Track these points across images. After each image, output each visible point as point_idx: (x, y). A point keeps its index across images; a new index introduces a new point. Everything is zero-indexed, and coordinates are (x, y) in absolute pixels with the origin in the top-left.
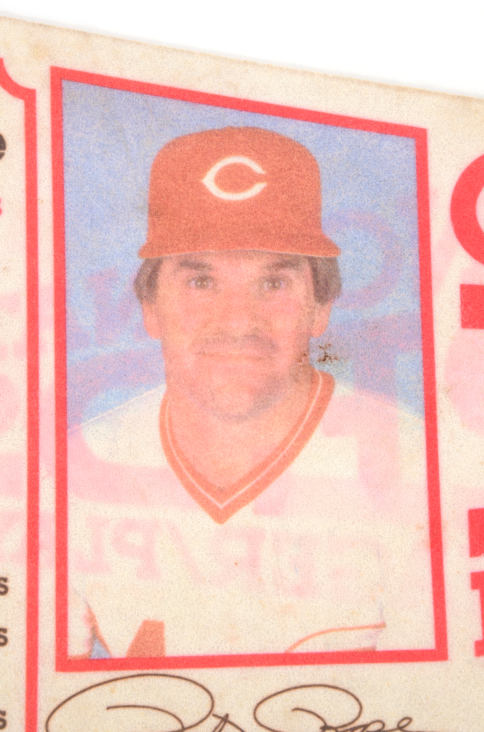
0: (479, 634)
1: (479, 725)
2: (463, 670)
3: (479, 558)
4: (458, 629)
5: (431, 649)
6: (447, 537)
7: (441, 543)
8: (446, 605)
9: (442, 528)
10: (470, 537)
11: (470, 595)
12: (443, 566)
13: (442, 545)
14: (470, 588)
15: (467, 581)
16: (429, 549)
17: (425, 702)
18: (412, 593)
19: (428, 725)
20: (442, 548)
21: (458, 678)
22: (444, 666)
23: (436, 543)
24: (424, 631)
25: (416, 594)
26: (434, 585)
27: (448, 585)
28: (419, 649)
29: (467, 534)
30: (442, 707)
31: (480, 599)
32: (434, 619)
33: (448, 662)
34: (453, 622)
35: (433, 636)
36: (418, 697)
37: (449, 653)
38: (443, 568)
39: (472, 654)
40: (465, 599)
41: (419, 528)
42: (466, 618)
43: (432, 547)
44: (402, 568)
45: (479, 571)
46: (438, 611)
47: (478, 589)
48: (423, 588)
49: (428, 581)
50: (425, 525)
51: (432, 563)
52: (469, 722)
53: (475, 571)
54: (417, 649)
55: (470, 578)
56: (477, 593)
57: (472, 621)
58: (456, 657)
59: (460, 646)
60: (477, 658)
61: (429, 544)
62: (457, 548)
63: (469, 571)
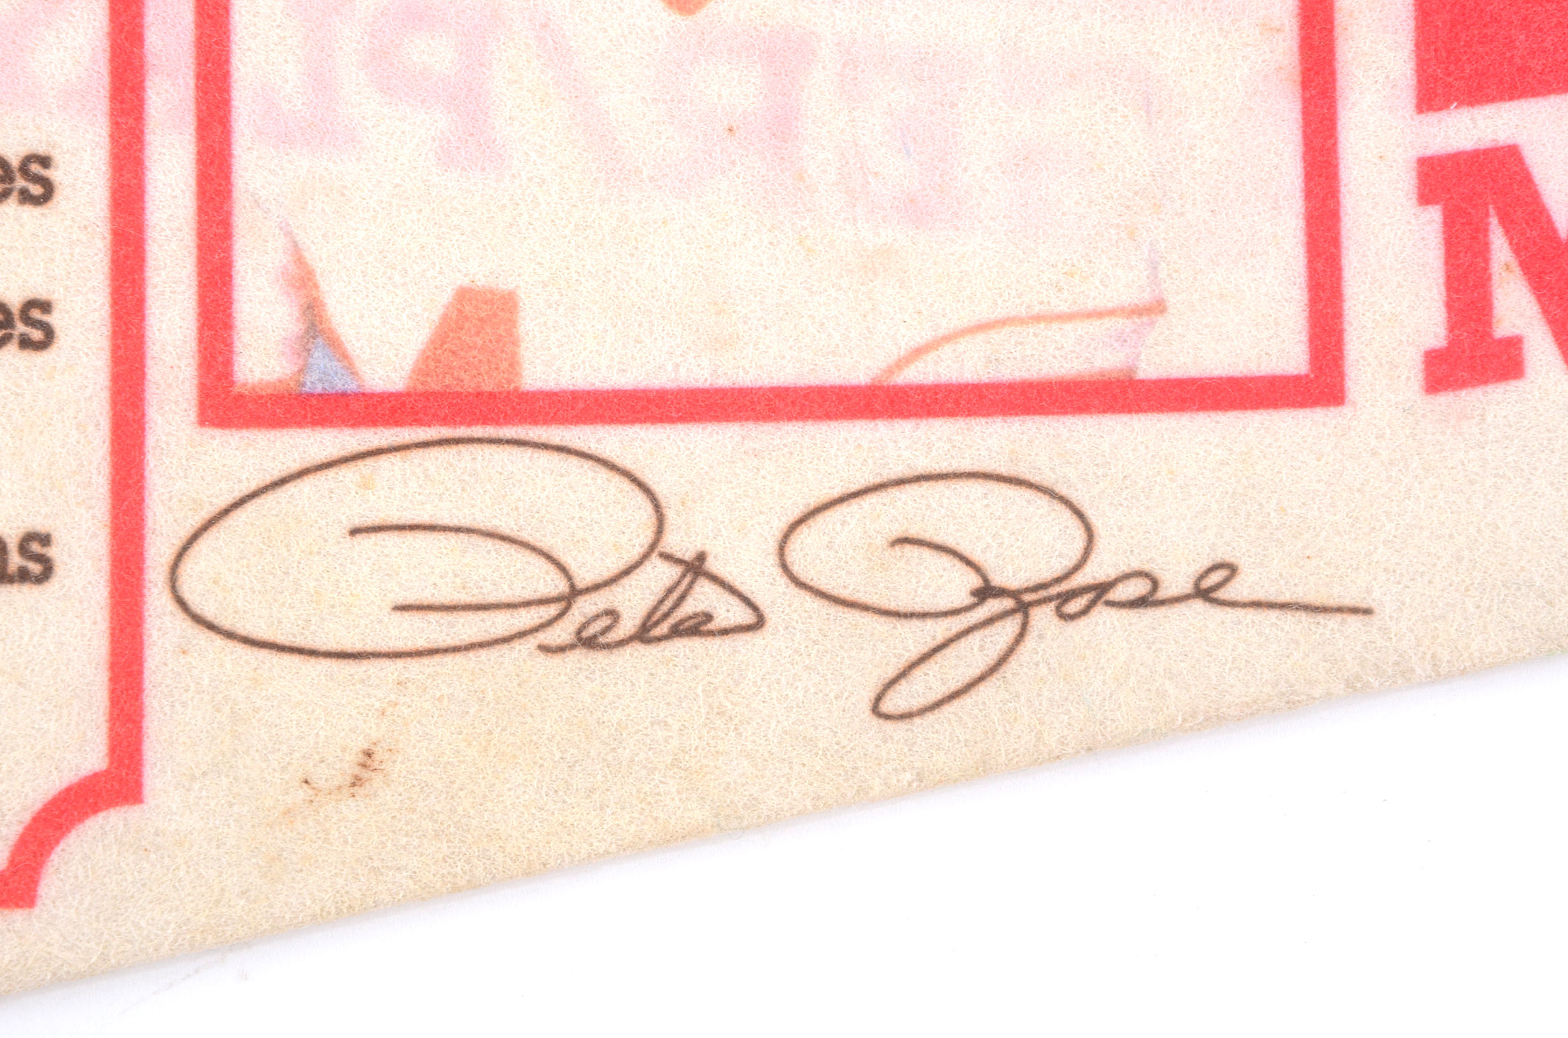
0: (1438, 330)
1: (1430, 582)
2: (1388, 432)
3: (1443, 114)
4: (1377, 316)
5: (1296, 373)
6: (1350, 56)
7: (1333, 73)
8: (1343, 250)
9: (1338, 31)
10: (1418, 56)
11: (1413, 221)
12: (1336, 139)
13: (1334, 81)
14: (1414, 201)
15: (1405, 182)
16: (1297, 89)
17: (1275, 522)
18: (1244, 217)
19: (1282, 582)
20: (1334, 88)
21: (1374, 453)
22: (1334, 422)
23: (1317, 73)
24: (1277, 324)
25: (1256, 218)
26: (1309, 194)
27: (1350, 192)
28: (1263, 373)
29: (1410, 46)
30: (1324, 533)
31: (1444, 232)
32: (1306, 290)
33: (1346, 410)
34: (1362, 298)
35: (1304, 337)
36: (1256, 507)
37: (1350, 384)
38: (1335, 144)
39: (1416, 388)
40: (1399, 233)
41: (1269, 29)
42: (1400, 286)
43: (1306, 83)
44: (1216, 146)
45: (1442, 152)
46: (1320, 266)
47: (1437, 203)
48: (1276, 201)
49: (1293, 183)
50: (1286, 21)
51: (1304, 132)
52: (1401, 575)
53: (1429, 152)
54: (1258, 374)
55: (1414, 174)
56: (1434, 215)
57: (1417, 295)
58: (1368, 395)
59: (1381, 365)
60: (1430, 398)
61: (1297, 76)
62: (1378, 86)
63: (1414, 154)
